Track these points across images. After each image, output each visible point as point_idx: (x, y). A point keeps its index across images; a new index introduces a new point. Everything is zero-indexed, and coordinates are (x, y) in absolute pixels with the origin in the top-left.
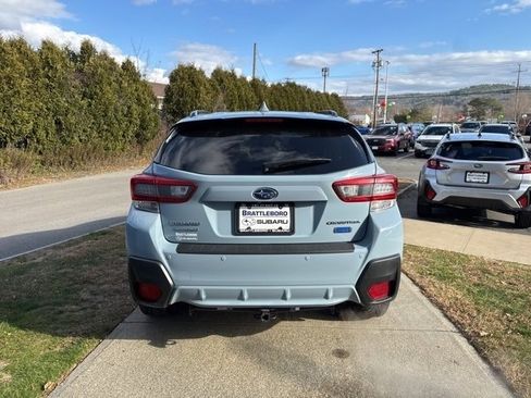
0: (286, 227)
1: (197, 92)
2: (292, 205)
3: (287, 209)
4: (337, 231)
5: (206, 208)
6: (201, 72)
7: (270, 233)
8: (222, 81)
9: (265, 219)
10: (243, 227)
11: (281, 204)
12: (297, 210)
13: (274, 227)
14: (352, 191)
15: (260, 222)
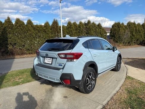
0: (51, 63)
1: (120, 30)
2: (53, 58)
3: (51, 59)
4: (59, 65)
5: (41, 57)
6: (123, 24)
7: (48, 64)
8: (130, 26)
9: (48, 60)
10: (45, 62)
11: (51, 58)
12: (53, 59)
13: (49, 62)
14: (63, 56)
15: (47, 61)
